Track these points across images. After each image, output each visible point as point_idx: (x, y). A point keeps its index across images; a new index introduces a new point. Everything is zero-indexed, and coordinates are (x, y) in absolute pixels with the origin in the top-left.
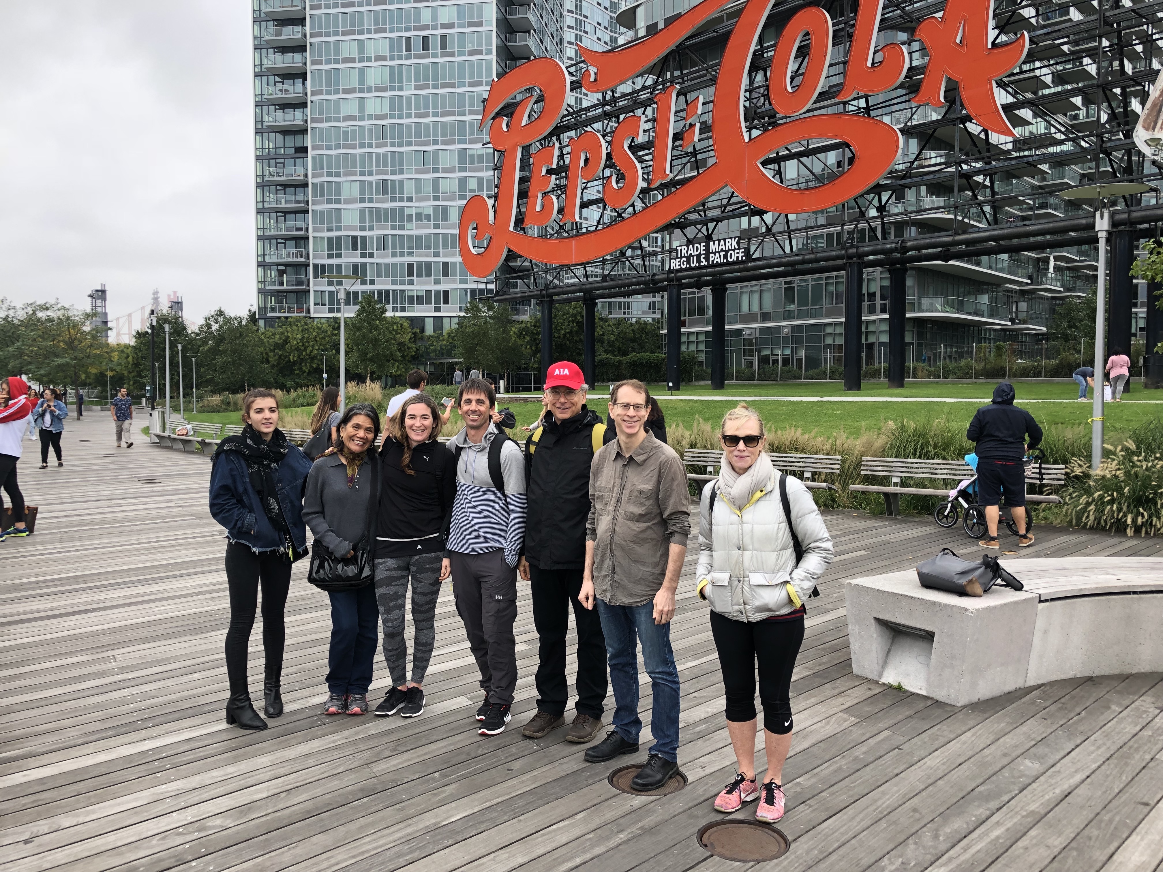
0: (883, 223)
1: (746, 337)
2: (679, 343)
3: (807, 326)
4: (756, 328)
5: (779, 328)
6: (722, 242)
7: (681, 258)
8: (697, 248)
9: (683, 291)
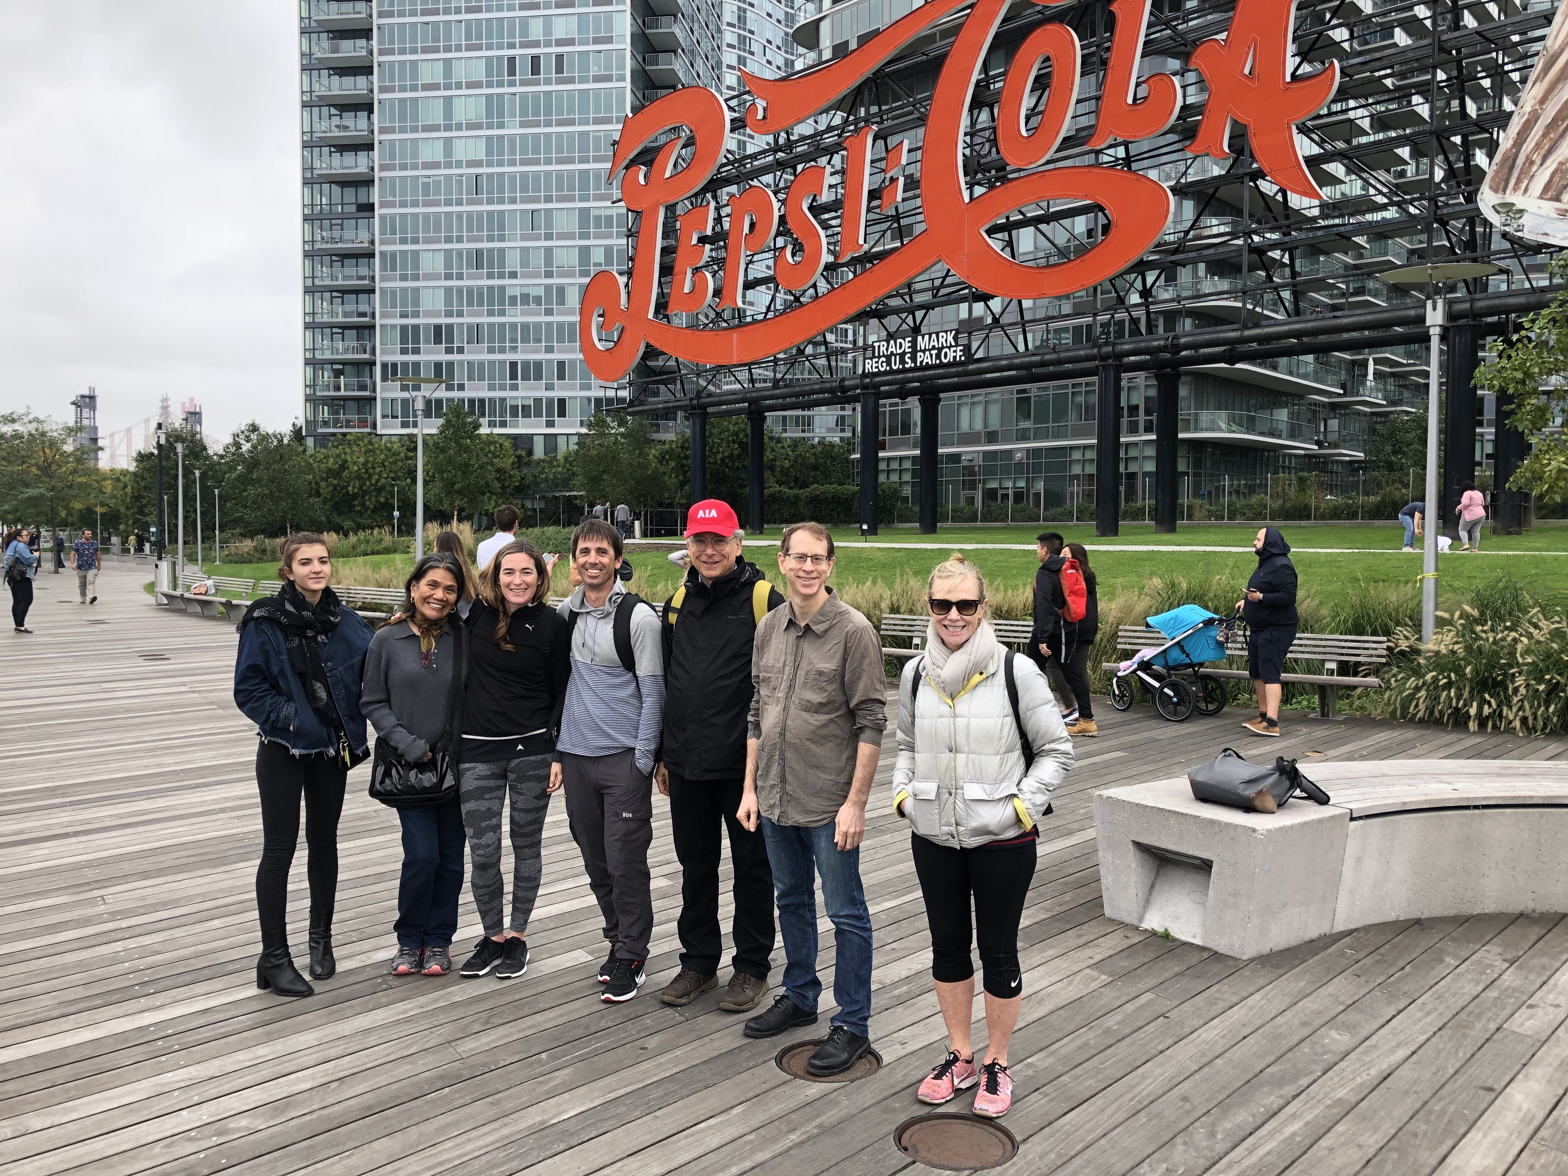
0: (1148, 313)
1: (965, 463)
2: (876, 472)
3: (1048, 449)
4: (979, 452)
5: (1010, 451)
6: (934, 336)
7: (879, 357)
8: (901, 344)
9: (881, 402)
